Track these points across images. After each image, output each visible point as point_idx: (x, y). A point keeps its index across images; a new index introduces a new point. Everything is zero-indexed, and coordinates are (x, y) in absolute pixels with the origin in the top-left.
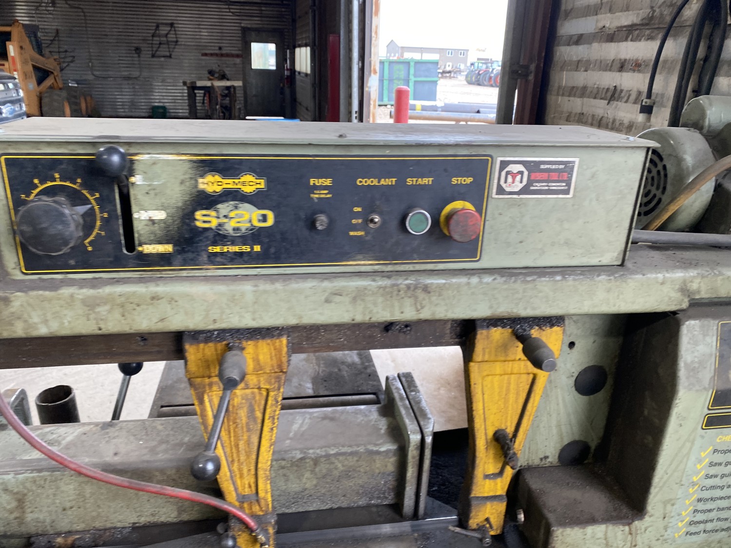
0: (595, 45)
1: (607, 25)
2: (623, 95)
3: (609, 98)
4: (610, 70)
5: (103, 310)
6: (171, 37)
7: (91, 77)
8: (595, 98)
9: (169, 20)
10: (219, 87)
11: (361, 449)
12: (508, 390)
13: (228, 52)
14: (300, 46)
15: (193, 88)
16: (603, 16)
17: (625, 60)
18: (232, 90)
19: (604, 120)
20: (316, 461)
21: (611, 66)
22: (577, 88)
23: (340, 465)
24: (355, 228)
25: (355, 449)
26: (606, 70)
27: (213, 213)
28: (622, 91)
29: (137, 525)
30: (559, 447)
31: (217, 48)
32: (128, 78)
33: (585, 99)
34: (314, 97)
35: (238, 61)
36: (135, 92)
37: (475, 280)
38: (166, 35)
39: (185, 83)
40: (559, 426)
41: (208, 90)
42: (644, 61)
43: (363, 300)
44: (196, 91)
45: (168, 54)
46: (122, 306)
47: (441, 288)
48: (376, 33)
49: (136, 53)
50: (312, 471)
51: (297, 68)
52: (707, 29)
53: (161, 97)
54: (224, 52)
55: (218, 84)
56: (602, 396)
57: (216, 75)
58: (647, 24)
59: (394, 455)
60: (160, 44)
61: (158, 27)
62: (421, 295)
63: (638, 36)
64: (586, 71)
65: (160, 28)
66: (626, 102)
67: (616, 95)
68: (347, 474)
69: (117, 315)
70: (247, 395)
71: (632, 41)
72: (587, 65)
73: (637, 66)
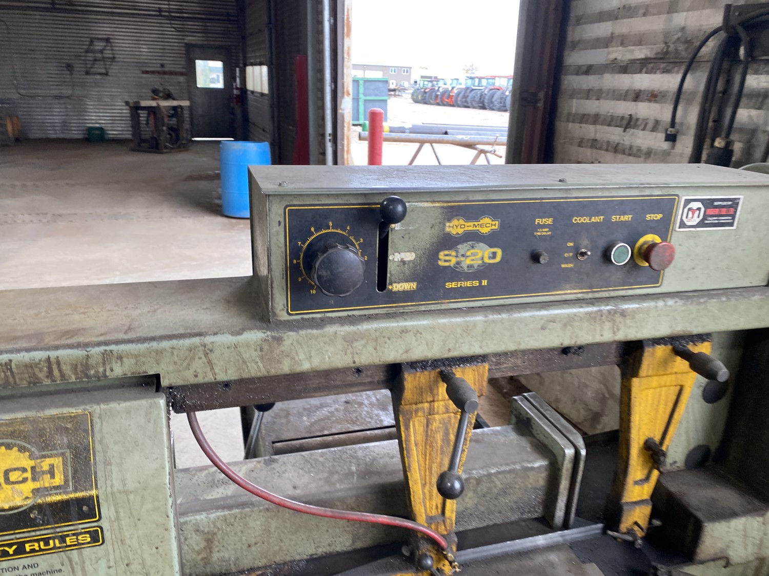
0: (607, 76)
1: (619, 58)
2: (639, 123)
3: (624, 126)
4: (625, 100)
5: (358, 345)
6: (108, 53)
7: (15, 96)
8: (609, 125)
9: (105, 35)
10: (164, 107)
11: (518, 467)
12: (659, 402)
13: (172, 69)
14: (252, 64)
15: (135, 109)
16: (615, 49)
17: (640, 91)
18: (179, 110)
19: (620, 147)
20: (479, 481)
21: (626, 96)
22: (589, 115)
23: (498, 483)
24: (567, 261)
25: (512, 467)
26: (619, 100)
27: (454, 253)
28: (637, 119)
29: (315, 556)
30: (686, 452)
31: (159, 65)
32: (59, 97)
33: (599, 127)
34: (273, 117)
35: (182, 79)
36: (67, 111)
37: (660, 303)
38: (101, 52)
39: (127, 103)
40: (687, 433)
41: (152, 111)
42: (660, 93)
43: (572, 326)
44: (140, 112)
45: (103, 71)
46: (376, 340)
47: (634, 311)
48: (348, 54)
49: (69, 70)
50: (475, 491)
51: (250, 86)
52: (725, 65)
53: (98, 118)
54: (166, 69)
55: (165, 103)
56: (723, 403)
57: (161, 95)
58: (661, 59)
59: (546, 470)
60: (95, 60)
61: (91, 42)
62: (618, 319)
63: (653, 68)
64: (598, 99)
65: (95, 43)
66: (644, 129)
67: (632, 123)
68: (504, 492)
69: (370, 348)
70: (443, 419)
71: (646, 73)
72: (599, 94)
73: (653, 96)
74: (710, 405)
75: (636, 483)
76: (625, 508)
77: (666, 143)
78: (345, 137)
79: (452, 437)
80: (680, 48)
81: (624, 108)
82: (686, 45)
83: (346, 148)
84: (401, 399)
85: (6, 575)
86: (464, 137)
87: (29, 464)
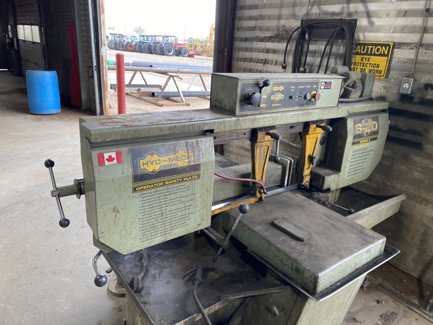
0: (254, 43)
1: (259, 36)
2: (269, 62)
3: (263, 63)
4: (263, 52)
8: (257, 63)
12: (312, 143)
16: (257, 32)
17: (269, 49)
19: (262, 71)
21: (263, 51)
22: (247, 59)
24: (297, 98)
26: (261, 52)
27: (274, 96)
28: (269, 60)
30: (316, 161)
33: (252, 63)
37: (316, 110)
42: (277, 50)
48: (103, 23)
51: (22, 37)
52: (301, 41)
56: (324, 145)
58: (277, 37)
59: (282, 169)
63: (273, 41)
64: (251, 52)
66: (271, 64)
67: (267, 62)
70: (264, 148)
71: (271, 42)
72: (251, 50)
73: (274, 51)
74: (321, 146)
75: (306, 169)
76: (304, 177)
77: (283, 69)
78: (104, 68)
79: (265, 154)
80: (284, 34)
81: (262, 56)
82: (286, 32)
83: (105, 74)
84: (256, 141)
85: (179, 188)
86: (161, 68)
87: (186, 154)
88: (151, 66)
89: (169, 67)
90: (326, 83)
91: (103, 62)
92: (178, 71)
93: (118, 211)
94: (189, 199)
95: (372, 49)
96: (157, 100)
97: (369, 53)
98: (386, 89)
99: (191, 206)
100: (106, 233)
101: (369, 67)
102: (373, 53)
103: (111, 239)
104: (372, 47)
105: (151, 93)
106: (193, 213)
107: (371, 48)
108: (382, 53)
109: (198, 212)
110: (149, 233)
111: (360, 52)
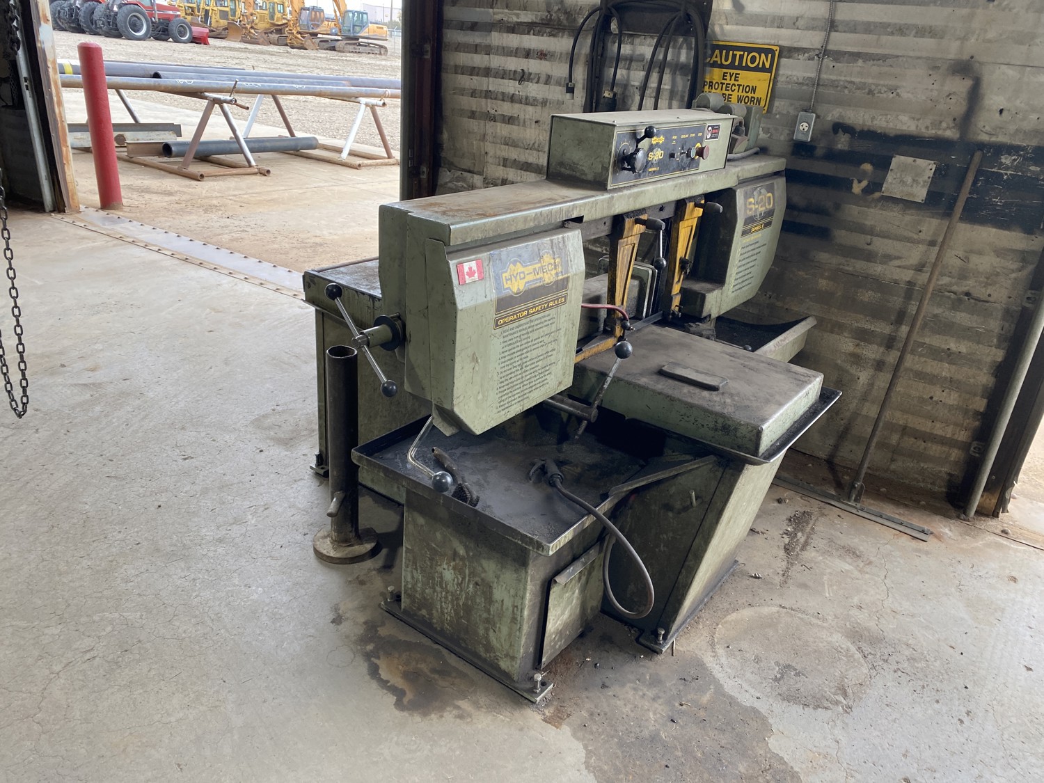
0: (495, 35)
1: (505, 19)
2: (532, 77)
3: (518, 79)
4: (516, 56)
8: (503, 78)
12: (686, 235)
16: (500, 10)
17: (530, 50)
19: (516, 98)
21: (516, 53)
22: (479, 68)
26: (511, 56)
27: (652, 154)
28: (530, 74)
33: (491, 79)
42: (549, 52)
58: (546, 24)
59: (640, 285)
63: (539, 32)
64: (488, 54)
66: (537, 82)
67: (526, 77)
71: (534, 35)
72: (488, 50)
73: (542, 55)
75: (676, 283)
76: (673, 297)
77: (568, 94)
78: (52, 83)
79: (629, 258)
80: (562, 18)
81: (513, 64)
82: (566, 16)
83: (55, 99)
84: (622, 235)
85: (543, 320)
86: (186, 81)
87: (552, 261)
88: (157, 75)
89: (203, 78)
90: (713, 127)
91: (47, 67)
92: (234, 87)
93: (477, 361)
94: (553, 339)
95: (741, 57)
96: (185, 164)
97: (736, 64)
98: (769, 133)
99: (554, 352)
100: (461, 398)
101: (738, 91)
102: (744, 65)
103: (466, 407)
104: (742, 53)
105: (162, 145)
106: (554, 363)
107: (740, 55)
108: (760, 66)
109: (561, 361)
110: (506, 397)
111: (719, 62)
